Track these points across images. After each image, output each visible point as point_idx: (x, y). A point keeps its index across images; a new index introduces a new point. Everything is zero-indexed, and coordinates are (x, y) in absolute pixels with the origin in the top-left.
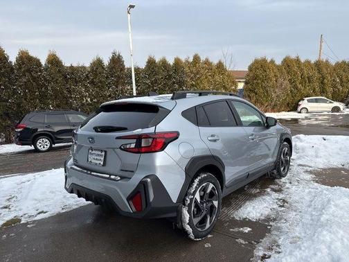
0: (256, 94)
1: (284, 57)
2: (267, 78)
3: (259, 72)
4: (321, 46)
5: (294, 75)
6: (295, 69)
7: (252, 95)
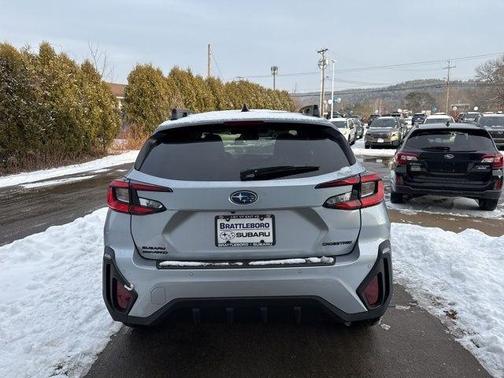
0: (144, 118)
1: (172, 68)
2: (156, 96)
3: (146, 86)
4: (209, 59)
5: (189, 95)
6: (188, 86)
7: (140, 118)
